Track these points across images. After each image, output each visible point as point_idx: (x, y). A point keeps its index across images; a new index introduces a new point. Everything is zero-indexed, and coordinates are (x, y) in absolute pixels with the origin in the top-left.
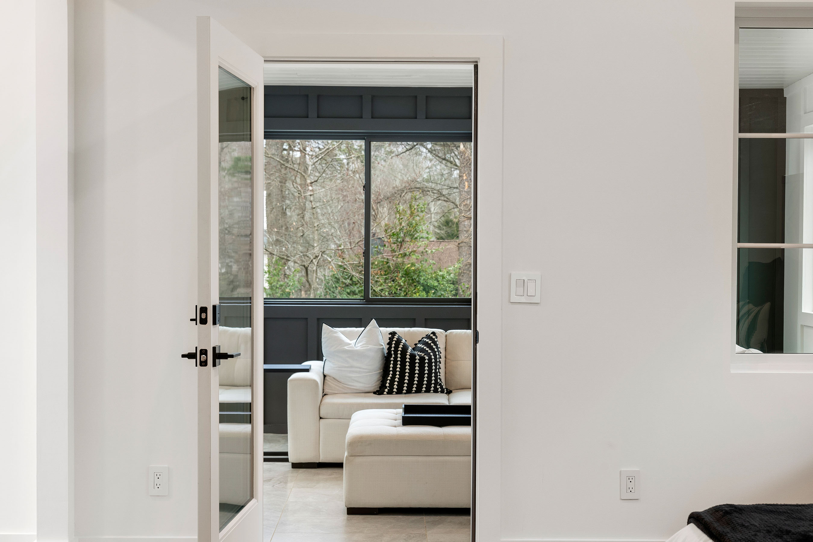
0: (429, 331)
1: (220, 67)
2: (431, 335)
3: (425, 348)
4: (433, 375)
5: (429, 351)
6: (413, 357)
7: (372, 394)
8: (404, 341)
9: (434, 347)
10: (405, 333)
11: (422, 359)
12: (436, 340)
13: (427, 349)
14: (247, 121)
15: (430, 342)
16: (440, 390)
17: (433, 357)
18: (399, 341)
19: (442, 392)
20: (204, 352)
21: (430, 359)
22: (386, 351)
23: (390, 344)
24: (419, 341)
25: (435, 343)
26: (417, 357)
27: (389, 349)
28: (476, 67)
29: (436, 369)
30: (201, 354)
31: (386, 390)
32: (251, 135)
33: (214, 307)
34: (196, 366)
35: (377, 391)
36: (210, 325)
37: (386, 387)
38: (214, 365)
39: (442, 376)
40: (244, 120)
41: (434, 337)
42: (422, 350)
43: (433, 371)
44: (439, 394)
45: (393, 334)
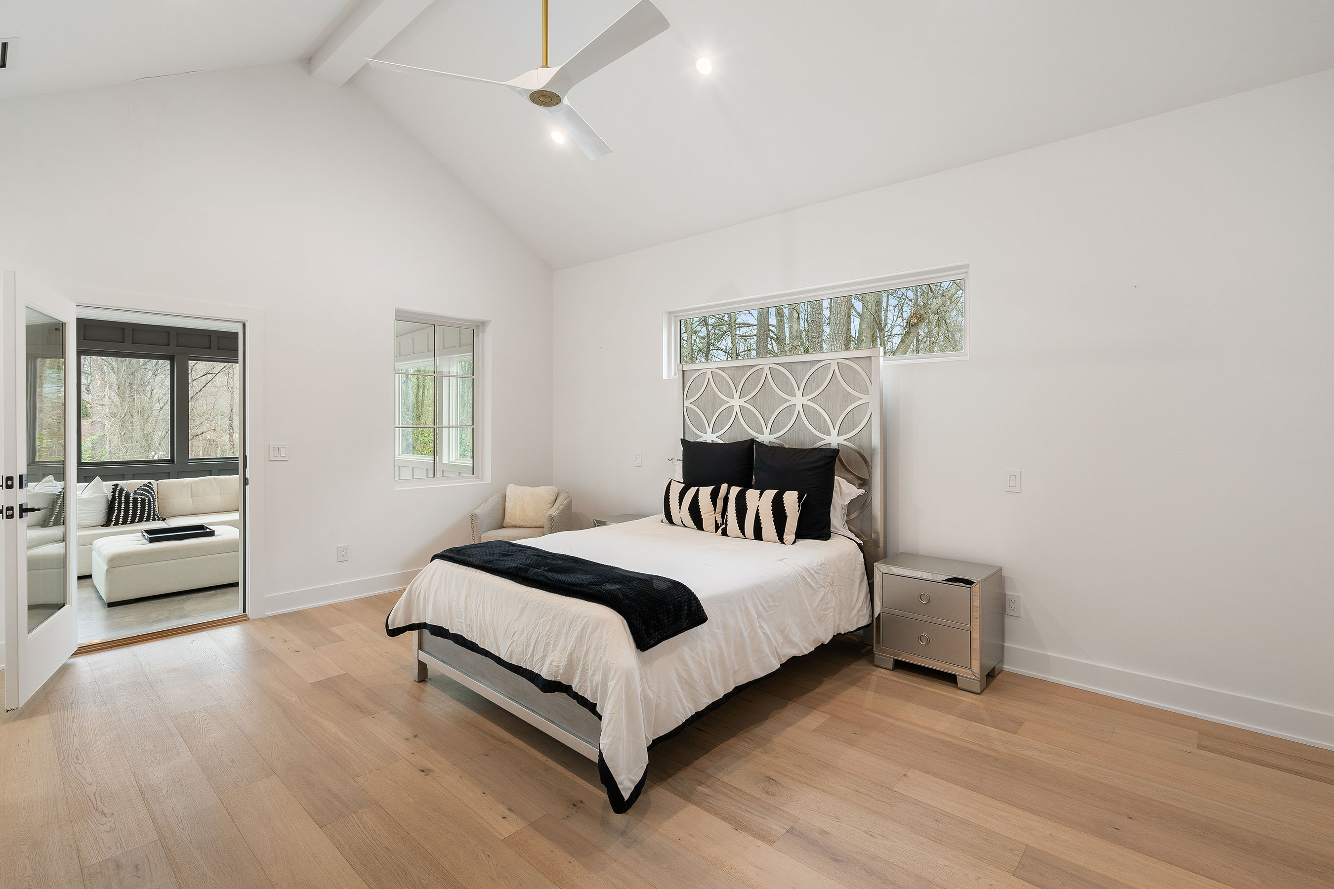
0: (146, 482)
1: (26, 307)
2: (148, 484)
3: (144, 492)
4: (152, 509)
5: (148, 495)
6: (135, 500)
7: (100, 527)
8: (126, 489)
9: (151, 491)
10: (126, 484)
11: (143, 501)
12: (152, 487)
13: (146, 493)
14: (59, 345)
15: (147, 489)
16: (157, 519)
17: (151, 498)
18: (121, 490)
19: (159, 520)
20: (11, 508)
21: (149, 500)
22: (110, 498)
23: (114, 492)
24: (138, 489)
25: (152, 489)
26: (139, 499)
27: (114, 496)
28: (244, 325)
29: (153, 506)
30: (7, 511)
31: (113, 523)
32: (63, 354)
33: (21, 477)
34: (3, 519)
35: (104, 525)
36: (16, 489)
37: (112, 521)
38: (21, 517)
39: (157, 509)
40: (56, 345)
41: (150, 485)
42: (142, 494)
43: (152, 507)
44: (157, 522)
45: (116, 485)
